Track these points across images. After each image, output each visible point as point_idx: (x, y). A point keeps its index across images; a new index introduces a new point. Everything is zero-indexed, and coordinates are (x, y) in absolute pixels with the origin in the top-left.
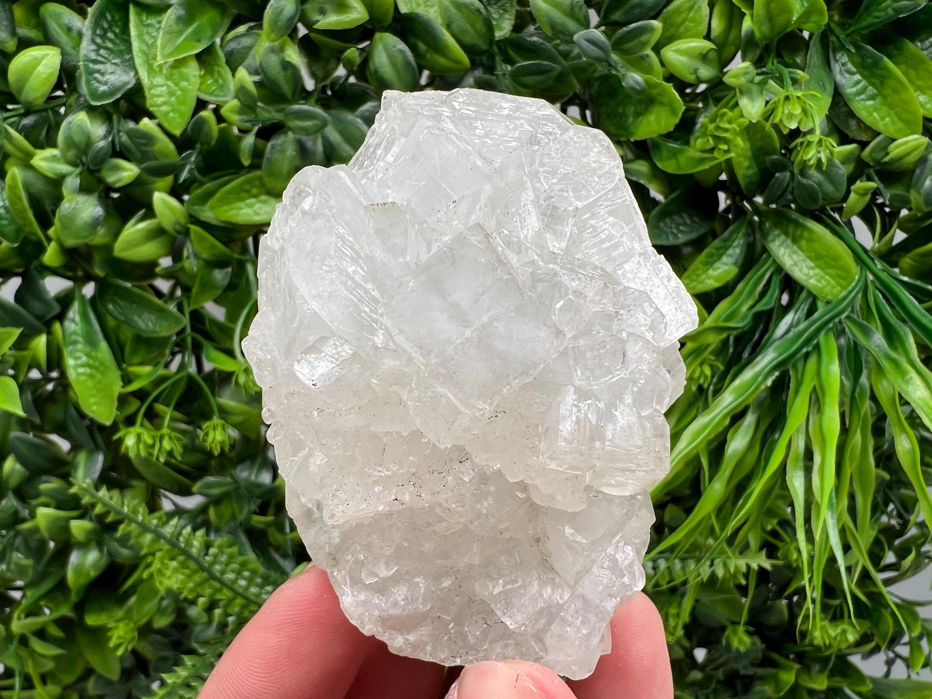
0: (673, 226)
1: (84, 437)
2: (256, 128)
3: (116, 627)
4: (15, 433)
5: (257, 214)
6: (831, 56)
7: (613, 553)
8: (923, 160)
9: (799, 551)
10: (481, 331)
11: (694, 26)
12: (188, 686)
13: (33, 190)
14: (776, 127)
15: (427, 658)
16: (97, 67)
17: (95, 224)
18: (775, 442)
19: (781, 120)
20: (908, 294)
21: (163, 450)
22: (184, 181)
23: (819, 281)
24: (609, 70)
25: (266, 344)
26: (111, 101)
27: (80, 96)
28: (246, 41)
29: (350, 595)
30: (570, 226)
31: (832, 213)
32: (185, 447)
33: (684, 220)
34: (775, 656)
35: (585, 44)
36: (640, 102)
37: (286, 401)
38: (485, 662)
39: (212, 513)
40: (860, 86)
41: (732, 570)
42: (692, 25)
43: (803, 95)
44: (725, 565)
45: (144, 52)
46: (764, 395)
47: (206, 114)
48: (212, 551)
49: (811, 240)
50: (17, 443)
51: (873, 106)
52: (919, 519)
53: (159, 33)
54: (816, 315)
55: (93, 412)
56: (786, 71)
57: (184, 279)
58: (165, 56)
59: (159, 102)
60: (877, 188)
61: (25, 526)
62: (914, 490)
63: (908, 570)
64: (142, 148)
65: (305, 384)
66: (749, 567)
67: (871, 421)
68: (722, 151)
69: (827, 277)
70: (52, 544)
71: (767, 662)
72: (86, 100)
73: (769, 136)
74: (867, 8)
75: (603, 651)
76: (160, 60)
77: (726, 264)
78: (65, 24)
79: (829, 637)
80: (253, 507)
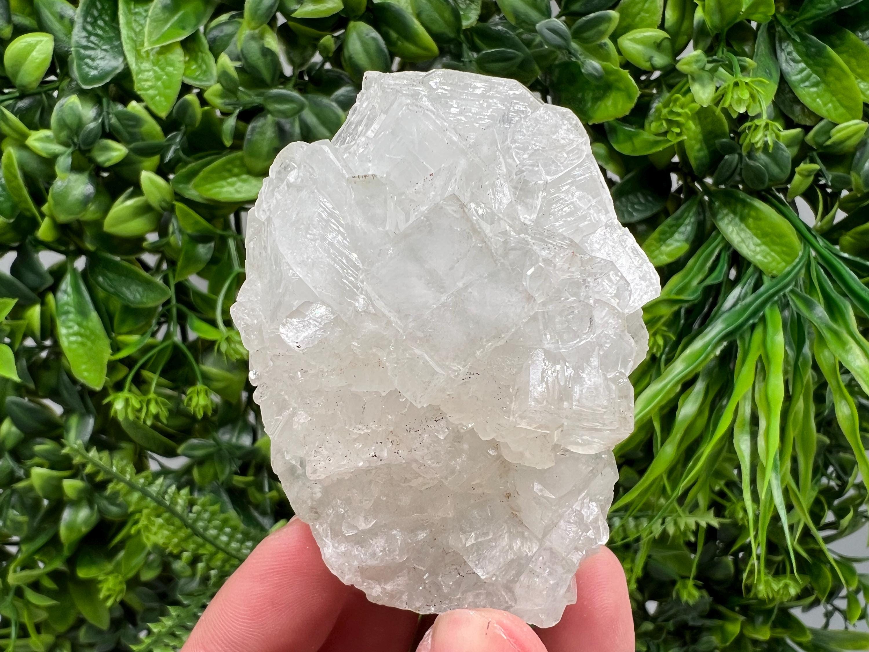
0: (629, 205)
1: (75, 402)
2: (237, 111)
3: (106, 580)
4: (11, 398)
5: (238, 192)
6: (777, 45)
7: (578, 509)
8: (862, 144)
9: (745, 511)
10: (456, 297)
11: (649, 17)
12: (173, 635)
13: (28, 169)
14: (725, 111)
15: (403, 607)
16: (88, 52)
17: (86, 201)
18: (723, 408)
19: (730, 105)
20: (848, 269)
21: (149, 413)
22: (170, 160)
23: (765, 257)
24: (569, 58)
25: (253, 310)
26: (101, 85)
27: (72, 80)
28: (228, 29)
29: (331, 546)
30: (540, 199)
31: (777, 194)
32: (170, 411)
33: (638, 198)
34: (722, 609)
35: (547, 33)
36: (598, 87)
37: (271, 363)
38: (458, 610)
39: (195, 473)
40: (805, 73)
41: (682, 528)
42: (647, 15)
43: (752, 82)
44: (676, 523)
45: (131, 39)
46: (713, 363)
47: (191, 97)
48: (195, 508)
49: (757, 219)
50: (14, 408)
51: (816, 92)
52: (857, 481)
53: (146, 21)
54: (762, 289)
55: (84, 378)
56: (735, 59)
57: (170, 254)
58: (152, 43)
59: (146, 86)
60: (820, 170)
61: (21, 485)
62: (853, 454)
63: (846, 528)
64: (133, 130)
65: (290, 346)
66: (698, 525)
67: (812, 389)
68: (675, 134)
69: (773, 254)
70: (46, 502)
71: (714, 614)
72: (77, 84)
73: (719, 120)
75: (569, 601)
76: (147, 46)
77: (677, 241)
78: (59, 13)
79: (772, 590)
80: (235, 468)
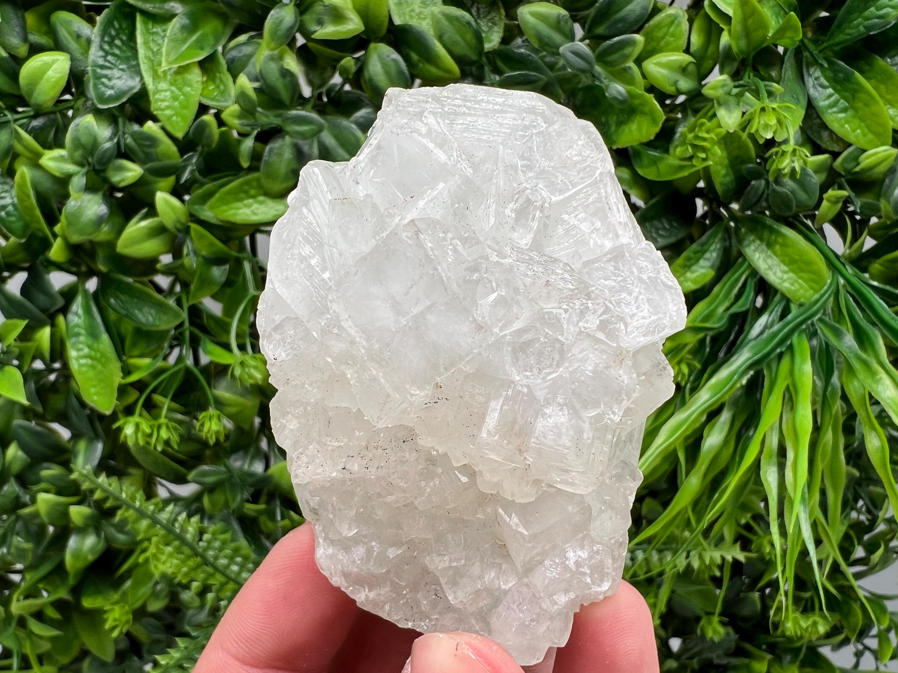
0: (653, 230)
1: (84, 426)
2: (255, 132)
3: (112, 610)
4: (18, 422)
5: (255, 214)
6: (805, 70)
8: (891, 171)
9: (772, 545)
11: (674, 41)
12: (181, 667)
13: (41, 189)
14: (752, 137)
16: (105, 72)
17: (99, 221)
18: (749, 439)
19: (757, 131)
20: (878, 298)
21: (160, 438)
22: (186, 181)
23: (792, 285)
24: (593, 81)
26: (118, 104)
27: (88, 99)
28: (247, 50)
31: (805, 220)
32: (181, 437)
33: (663, 224)
34: (748, 646)
35: (571, 56)
36: (622, 111)
39: (206, 501)
40: (832, 99)
41: (707, 562)
42: (672, 39)
43: (779, 107)
44: (701, 557)
45: (149, 59)
46: (740, 392)
47: (208, 118)
48: (206, 537)
49: (784, 245)
50: (20, 431)
51: (844, 118)
52: (888, 515)
53: (164, 41)
54: (790, 317)
55: (94, 402)
56: (762, 84)
57: (183, 275)
58: (169, 63)
59: (162, 107)
60: (849, 197)
61: (26, 511)
62: (883, 487)
63: (877, 564)
64: (147, 150)
66: (723, 559)
67: (841, 420)
68: (700, 159)
69: (800, 281)
70: (51, 529)
71: (740, 652)
72: (93, 104)
73: (746, 146)
74: (839, 26)
76: (164, 66)
77: (703, 267)
78: (75, 32)
79: (801, 628)
80: (246, 495)
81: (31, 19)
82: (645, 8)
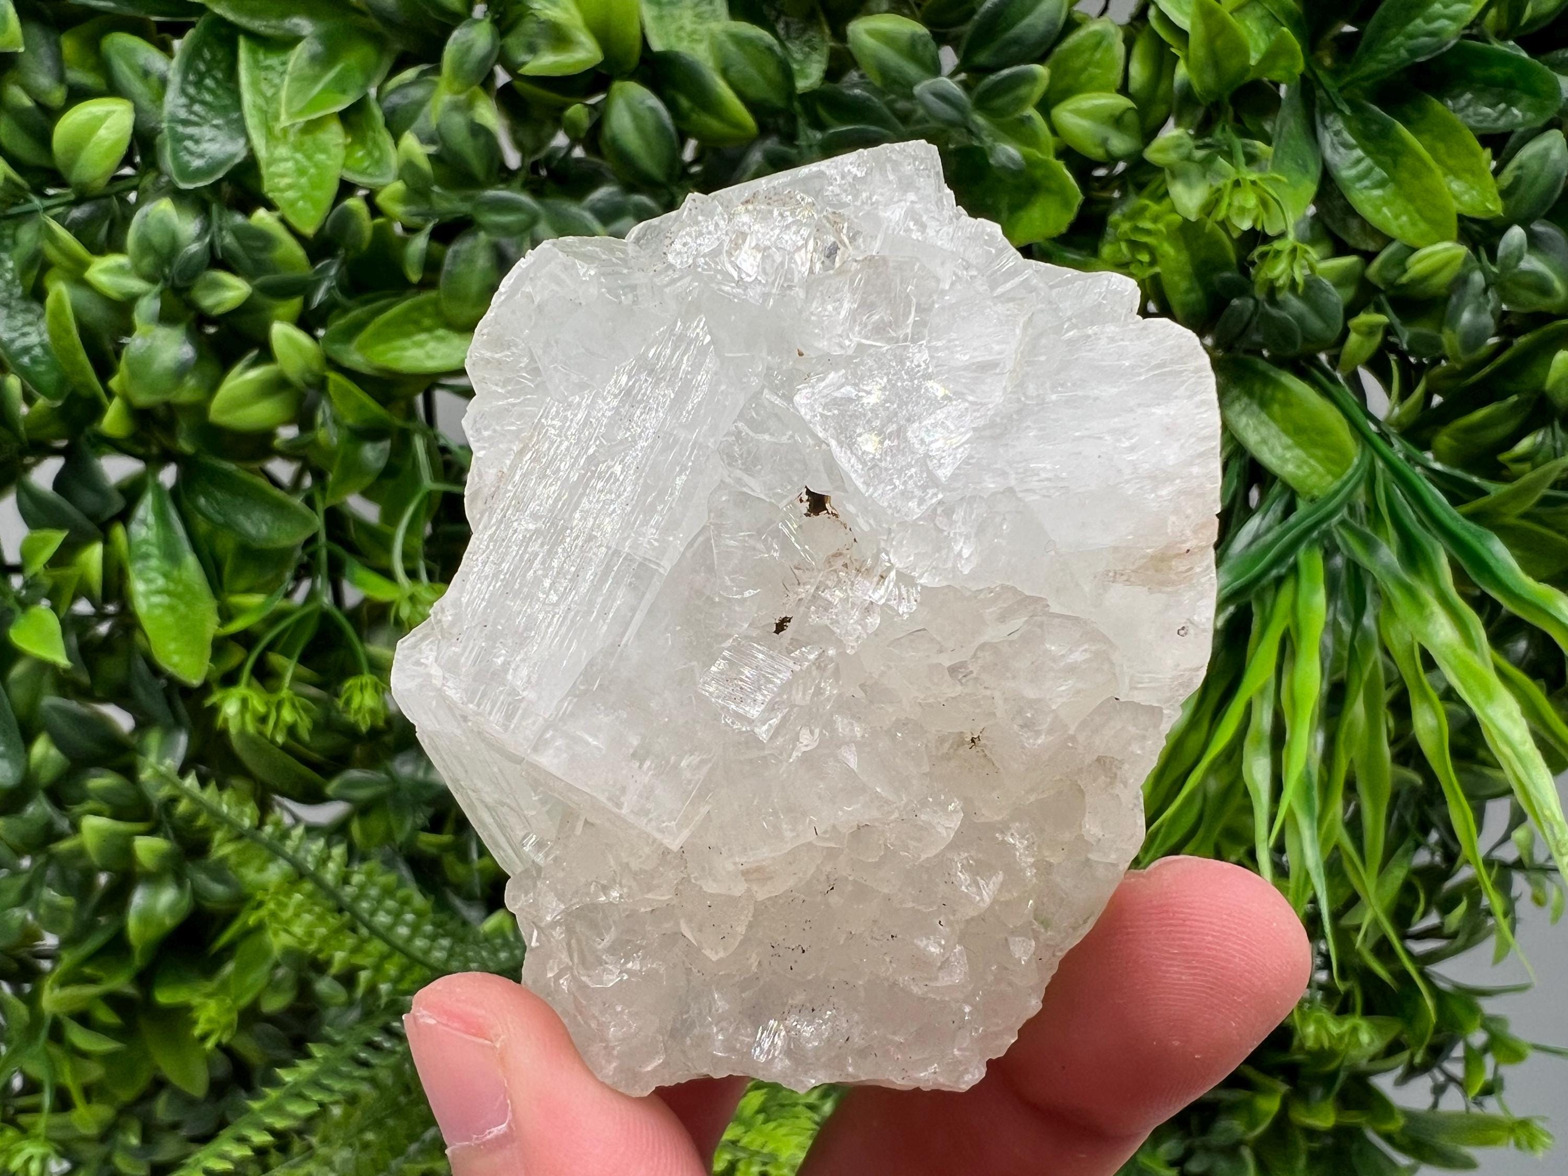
1: (158, 707)
2: (430, 226)
3: (203, 1006)
4: (50, 700)
5: (430, 357)
6: (1318, 120)
8: (1462, 281)
11: (1102, 73)
13: (87, 318)
14: (1223, 226)
16: (190, 130)
17: (181, 371)
19: (1228, 217)
21: (281, 724)
22: (320, 305)
23: (1300, 467)
24: (970, 141)
26: (210, 182)
27: (161, 174)
28: (417, 93)
32: (315, 721)
34: (1250, 1071)
35: (930, 99)
36: (1017, 188)
39: (355, 829)
40: (1362, 166)
42: (1099, 71)
43: (1261, 179)
45: (260, 109)
47: (355, 203)
48: (356, 879)
49: (1287, 404)
50: (55, 716)
51: (1382, 198)
53: (283, 81)
54: (1293, 519)
55: (175, 666)
56: (1238, 143)
57: (316, 459)
58: (291, 115)
59: (282, 185)
60: (1391, 324)
61: (64, 846)
64: (257, 255)
68: (1143, 264)
69: (1312, 462)
70: (103, 878)
72: (170, 182)
73: (1218, 242)
74: (1368, 48)
76: (284, 121)
78: (140, 66)
79: (1330, 1035)
80: (422, 818)
81: (69, 45)
82: (1053, 23)
